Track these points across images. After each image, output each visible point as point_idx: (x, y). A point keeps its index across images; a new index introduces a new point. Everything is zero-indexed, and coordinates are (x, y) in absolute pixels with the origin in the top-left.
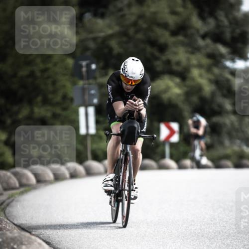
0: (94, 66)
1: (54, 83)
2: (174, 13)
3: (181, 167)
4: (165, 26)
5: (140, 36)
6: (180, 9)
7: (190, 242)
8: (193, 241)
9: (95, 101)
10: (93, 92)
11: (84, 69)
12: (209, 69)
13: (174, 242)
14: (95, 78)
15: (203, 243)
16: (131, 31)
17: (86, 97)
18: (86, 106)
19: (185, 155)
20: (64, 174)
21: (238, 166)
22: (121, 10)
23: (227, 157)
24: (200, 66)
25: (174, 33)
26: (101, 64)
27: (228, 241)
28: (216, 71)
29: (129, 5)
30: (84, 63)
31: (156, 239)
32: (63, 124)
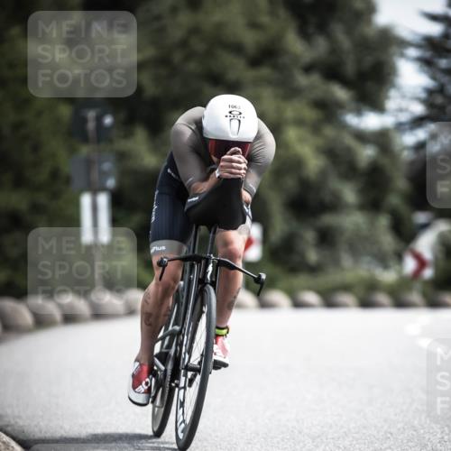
0: (108, 120)
1: (36, 148)
2: (254, 25)
3: (264, 305)
4: (237, 49)
5: (193, 66)
6: (265, 19)
7: (278, 443)
8: (283, 441)
9: (111, 183)
10: (107, 166)
11: (91, 125)
12: (316, 129)
13: (249, 443)
14: (111, 141)
15: (301, 444)
16: (177, 57)
17: (95, 175)
18: (95, 192)
19: (271, 284)
20: (51, 316)
21: (366, 303)
22: (158, 18)
23: (346, 288)
24: (300, 122)
25: (255, 62)
26: (122, 116)
27: (347, 443)
28: (329, 131)
29: (174, 10)
30: (91, 114)
31: (217, 437)
32: (51, 224)
